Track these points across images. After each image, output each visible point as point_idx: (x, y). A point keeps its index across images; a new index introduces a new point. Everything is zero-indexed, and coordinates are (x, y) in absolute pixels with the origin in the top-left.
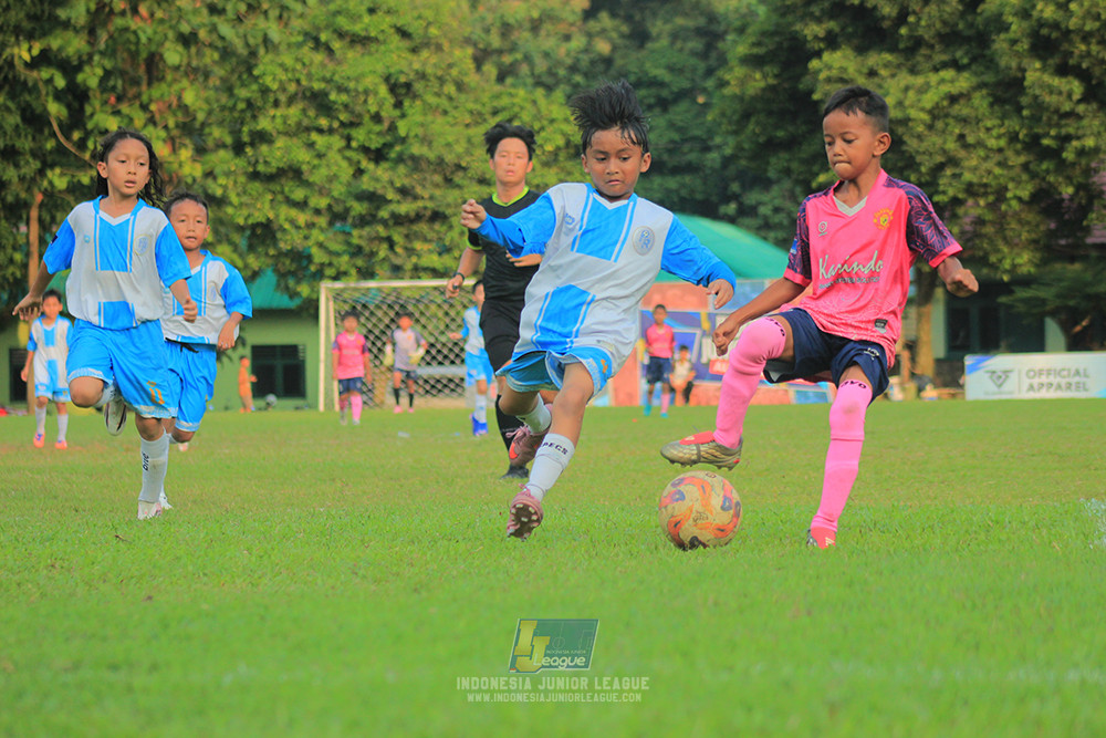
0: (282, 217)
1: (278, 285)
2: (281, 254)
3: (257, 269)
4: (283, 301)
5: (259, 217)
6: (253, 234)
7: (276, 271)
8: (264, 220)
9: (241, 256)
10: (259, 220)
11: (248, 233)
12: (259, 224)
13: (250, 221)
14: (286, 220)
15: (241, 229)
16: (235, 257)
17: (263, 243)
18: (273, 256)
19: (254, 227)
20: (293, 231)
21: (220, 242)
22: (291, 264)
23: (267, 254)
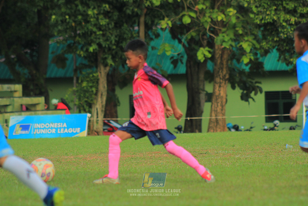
0: (282, 19)
1: (280, 57)
2: (281, 40)
3: (267, 48)
4: (283, 66)
5: (268, 19)
6: (265, 29)
7: (278, 50)
8: (271, 21)
9: (258, 42)
10: (269, 20)
11: (262, 29)
12: (269, 24)
13: (263, 22)
14: (283, 21)
15: (258, 26)
16: (255, 42)
17: (271, 34)
18: (276, 41)
19: (265, 25)
20: (288, 26)
21: (247, 34)
22: (287, 46)
23: (273, 40)
